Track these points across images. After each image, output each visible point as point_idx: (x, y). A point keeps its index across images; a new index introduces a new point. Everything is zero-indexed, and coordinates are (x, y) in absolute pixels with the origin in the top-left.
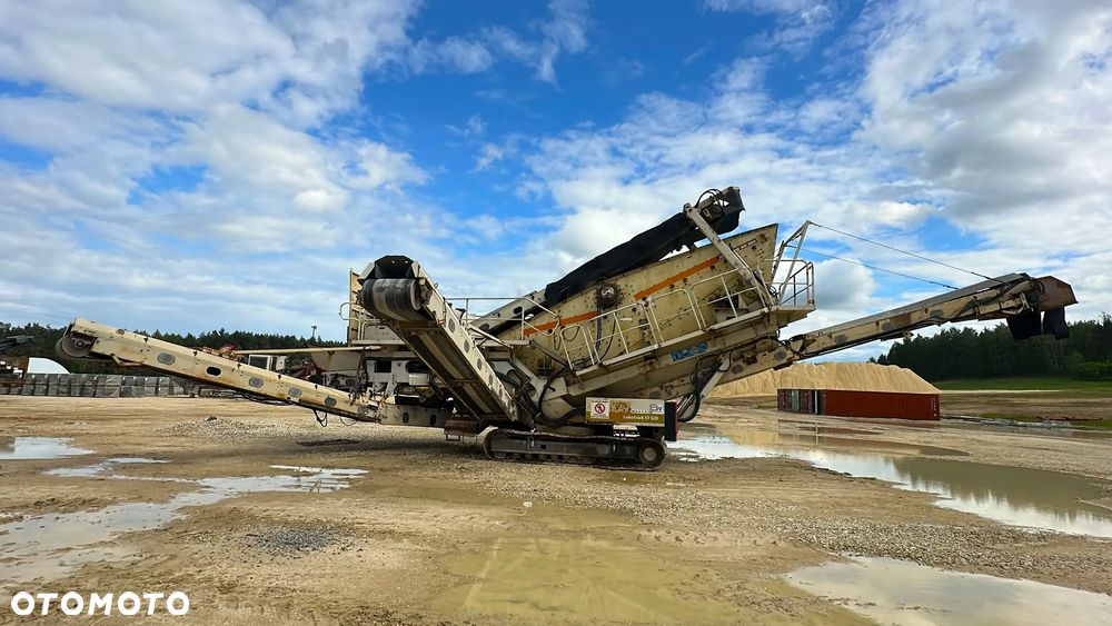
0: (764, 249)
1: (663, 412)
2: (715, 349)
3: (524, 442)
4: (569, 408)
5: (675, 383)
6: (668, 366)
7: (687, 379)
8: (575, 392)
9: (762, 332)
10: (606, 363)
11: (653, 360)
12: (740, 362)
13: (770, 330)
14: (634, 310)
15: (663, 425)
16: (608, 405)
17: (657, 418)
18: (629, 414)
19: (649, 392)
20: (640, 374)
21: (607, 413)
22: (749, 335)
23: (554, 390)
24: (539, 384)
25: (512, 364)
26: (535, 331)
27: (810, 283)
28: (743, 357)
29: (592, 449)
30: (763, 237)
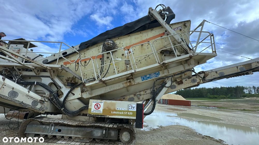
0: (185, 31)
1: (135, 110)
2: (163, 75)
3: (48, 127)
4: (82, 105)
5: (142, 93)
6: (139, 83)
7: (149, 91)
8: (85, 96)
9: (187, 67)
10: (104, 79)
11: (131, 80)
12: (174, 84)
13: (191, 67)
14: (123, 55)
15: (135, 118)
16: (103, 104)
17: (131, 113)
18: (115, 110)
19: (128, 97)
20: (124, 87)
21: (101, 110)
22: (181, 68)
23: (74, 94)
24: (65, 90)
25: (52, 79)
26: (70, 63)
27: (213, 42)
28: (176, 81)
29: (91, 133)
30: (185, 25)
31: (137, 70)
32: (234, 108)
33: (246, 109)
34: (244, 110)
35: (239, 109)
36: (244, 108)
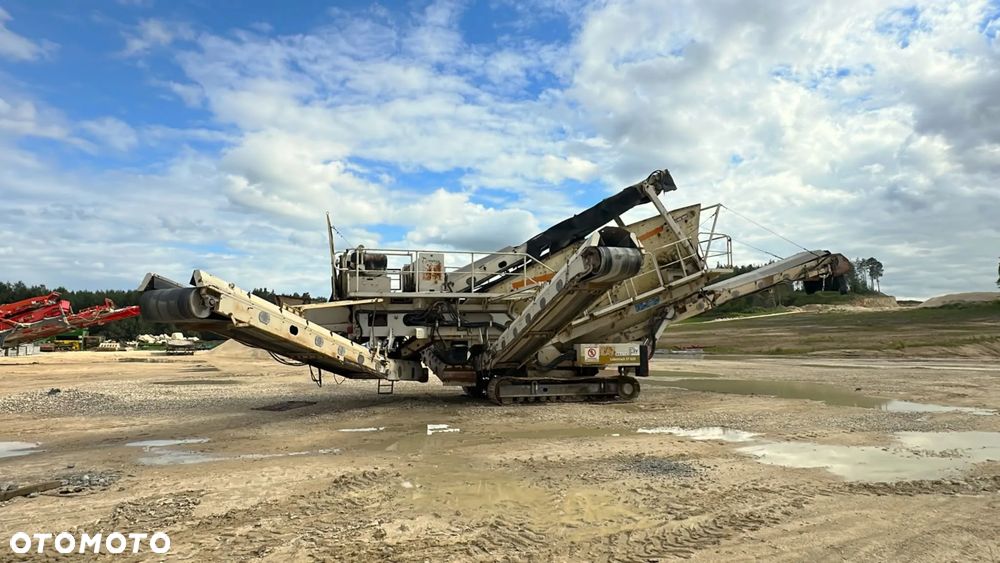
0: (693, 223)
1: (638, 354)
2: (664, 301)
3: (529, 387)
4: (558, 353)
5: (632, 329)
6: (632, 315)
8: (564, 339)
9: (695, 288)
10: (596, 313)
15: (639, 364)
16: (597, 349)
17: (635, 359)
18: (614, 356)
21: (597, 356)
29: (585, 389)
30: (693, 213)
31: (638, 298)
32: (751, 349)
33: (784, 348)
34: (778, 352)
35: (765, 348)
36: (778, 346)
